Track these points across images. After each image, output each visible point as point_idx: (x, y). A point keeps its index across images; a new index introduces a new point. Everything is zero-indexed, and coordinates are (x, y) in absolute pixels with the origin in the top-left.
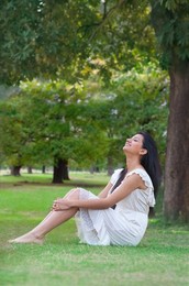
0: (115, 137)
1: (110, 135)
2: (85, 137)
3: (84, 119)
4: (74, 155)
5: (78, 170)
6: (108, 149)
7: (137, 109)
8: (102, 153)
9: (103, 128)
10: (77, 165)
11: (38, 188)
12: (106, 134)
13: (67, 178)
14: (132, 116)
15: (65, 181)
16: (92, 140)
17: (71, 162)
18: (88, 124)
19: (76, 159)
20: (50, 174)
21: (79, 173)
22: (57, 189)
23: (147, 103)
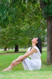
0: (30, 39)
1: (29, 38)
2: (22, 39)
3: (22, 34)
4: (20, 44)
5: (21, 48)
6: (28, 42)
7: (35, 31)
8: (27, 43)
9: (27, 36)
11: (11, 54)
12: (27, 38)
13: (18, 51)
14: (34, 33)
16: (24, 40)
17: (19, 46)
18: (23, 35)
19: (20, 45)
20: (14, 50)
22: (16, 54)
23: (37, 29)
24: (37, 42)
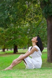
0: (29, 38)
1: (28, 37)
3: (21, 33)
4: (19, 44)
6: (28, 42)
7: (35, 29)
8: (26, 43)
9: (26, 35)
10: (20, 47)
11: (10, 55)
12: (27, 37)
13: (17, 51)
14: (33, 31)
15: (17, 53)
16: (23, 39)
18: (22, 34)
19: (19, 45)
21: (20, 50)
22: (15, 55)
23: (37, 27)
24: (37, 41)
